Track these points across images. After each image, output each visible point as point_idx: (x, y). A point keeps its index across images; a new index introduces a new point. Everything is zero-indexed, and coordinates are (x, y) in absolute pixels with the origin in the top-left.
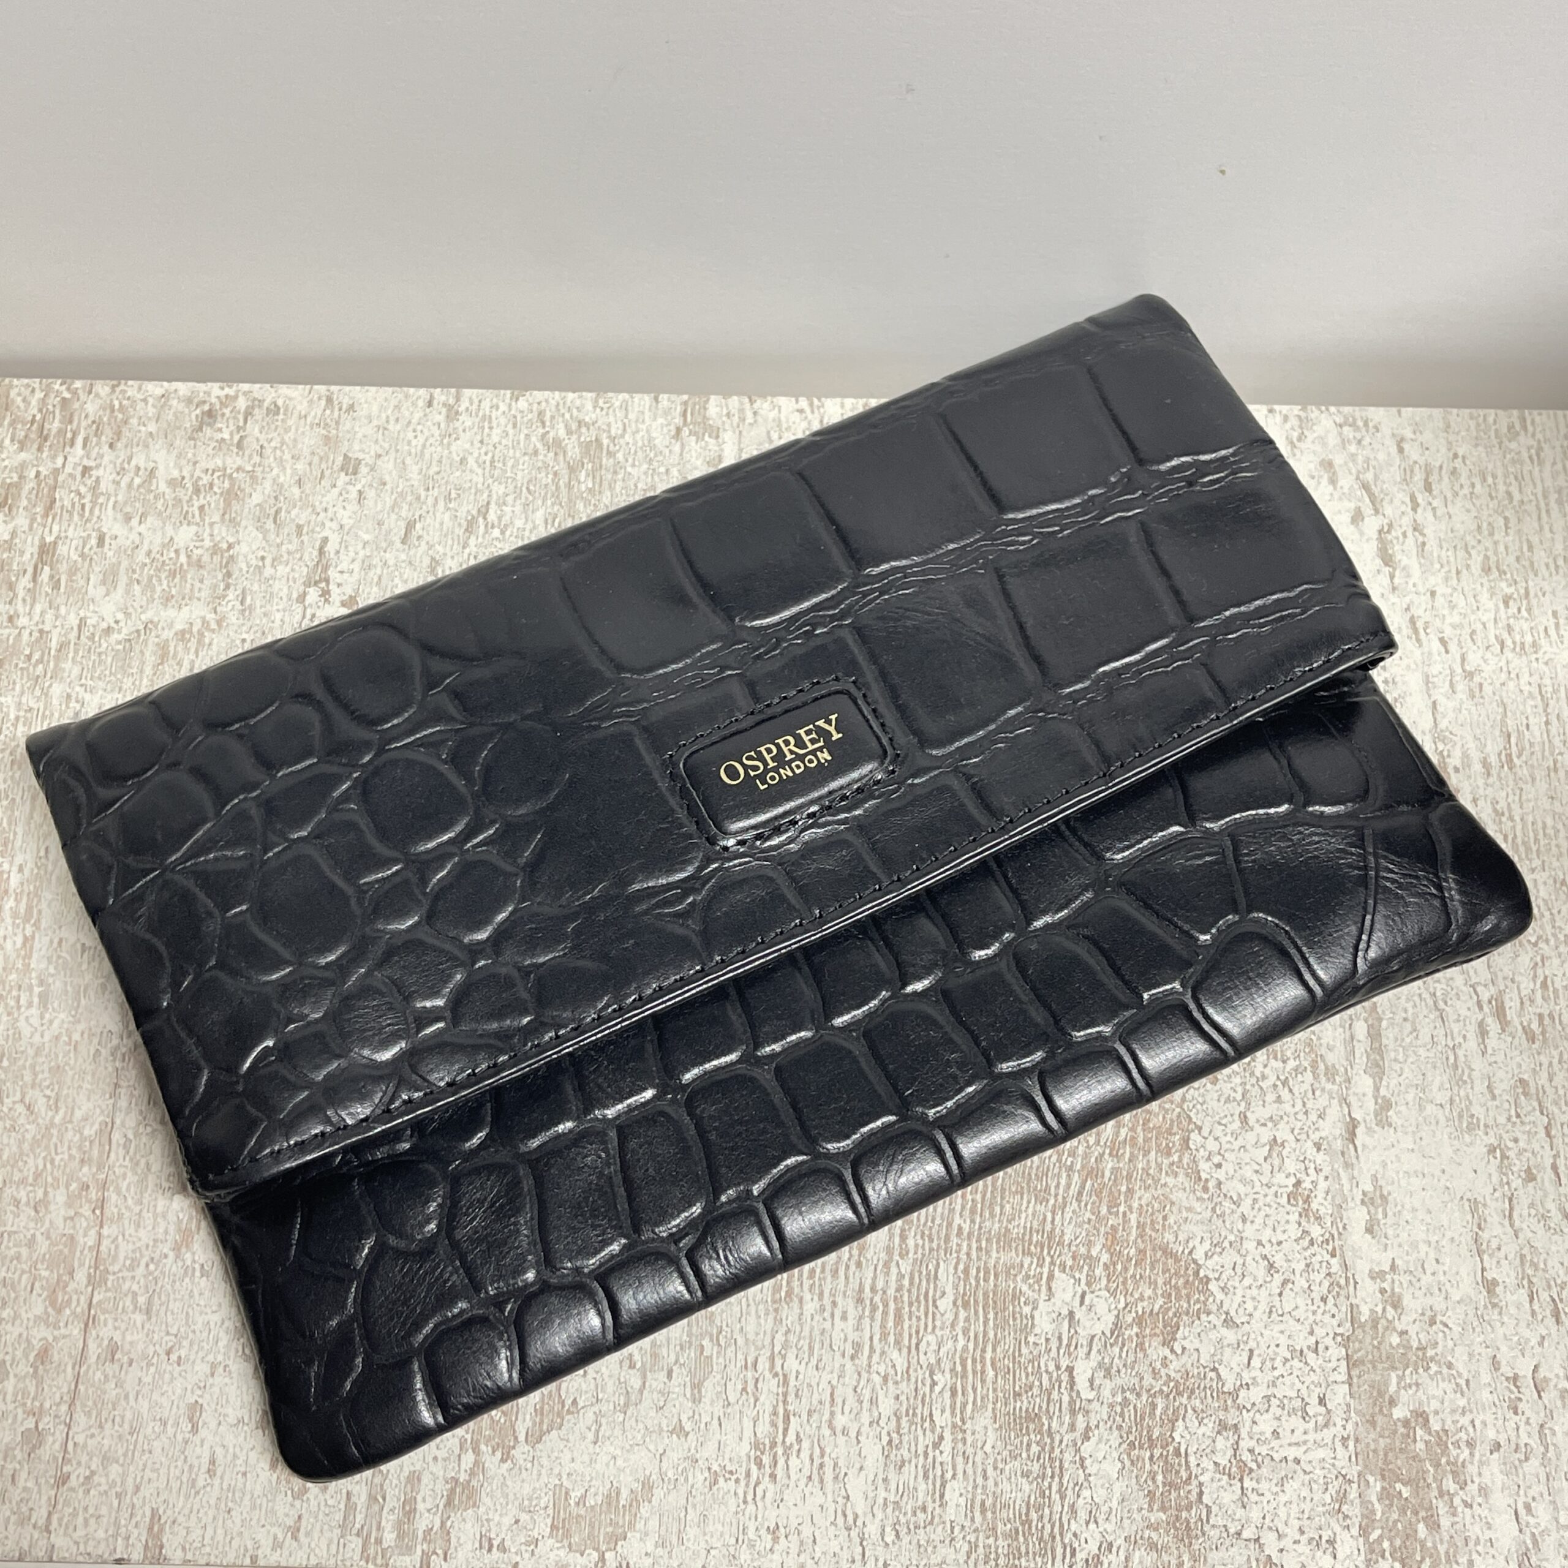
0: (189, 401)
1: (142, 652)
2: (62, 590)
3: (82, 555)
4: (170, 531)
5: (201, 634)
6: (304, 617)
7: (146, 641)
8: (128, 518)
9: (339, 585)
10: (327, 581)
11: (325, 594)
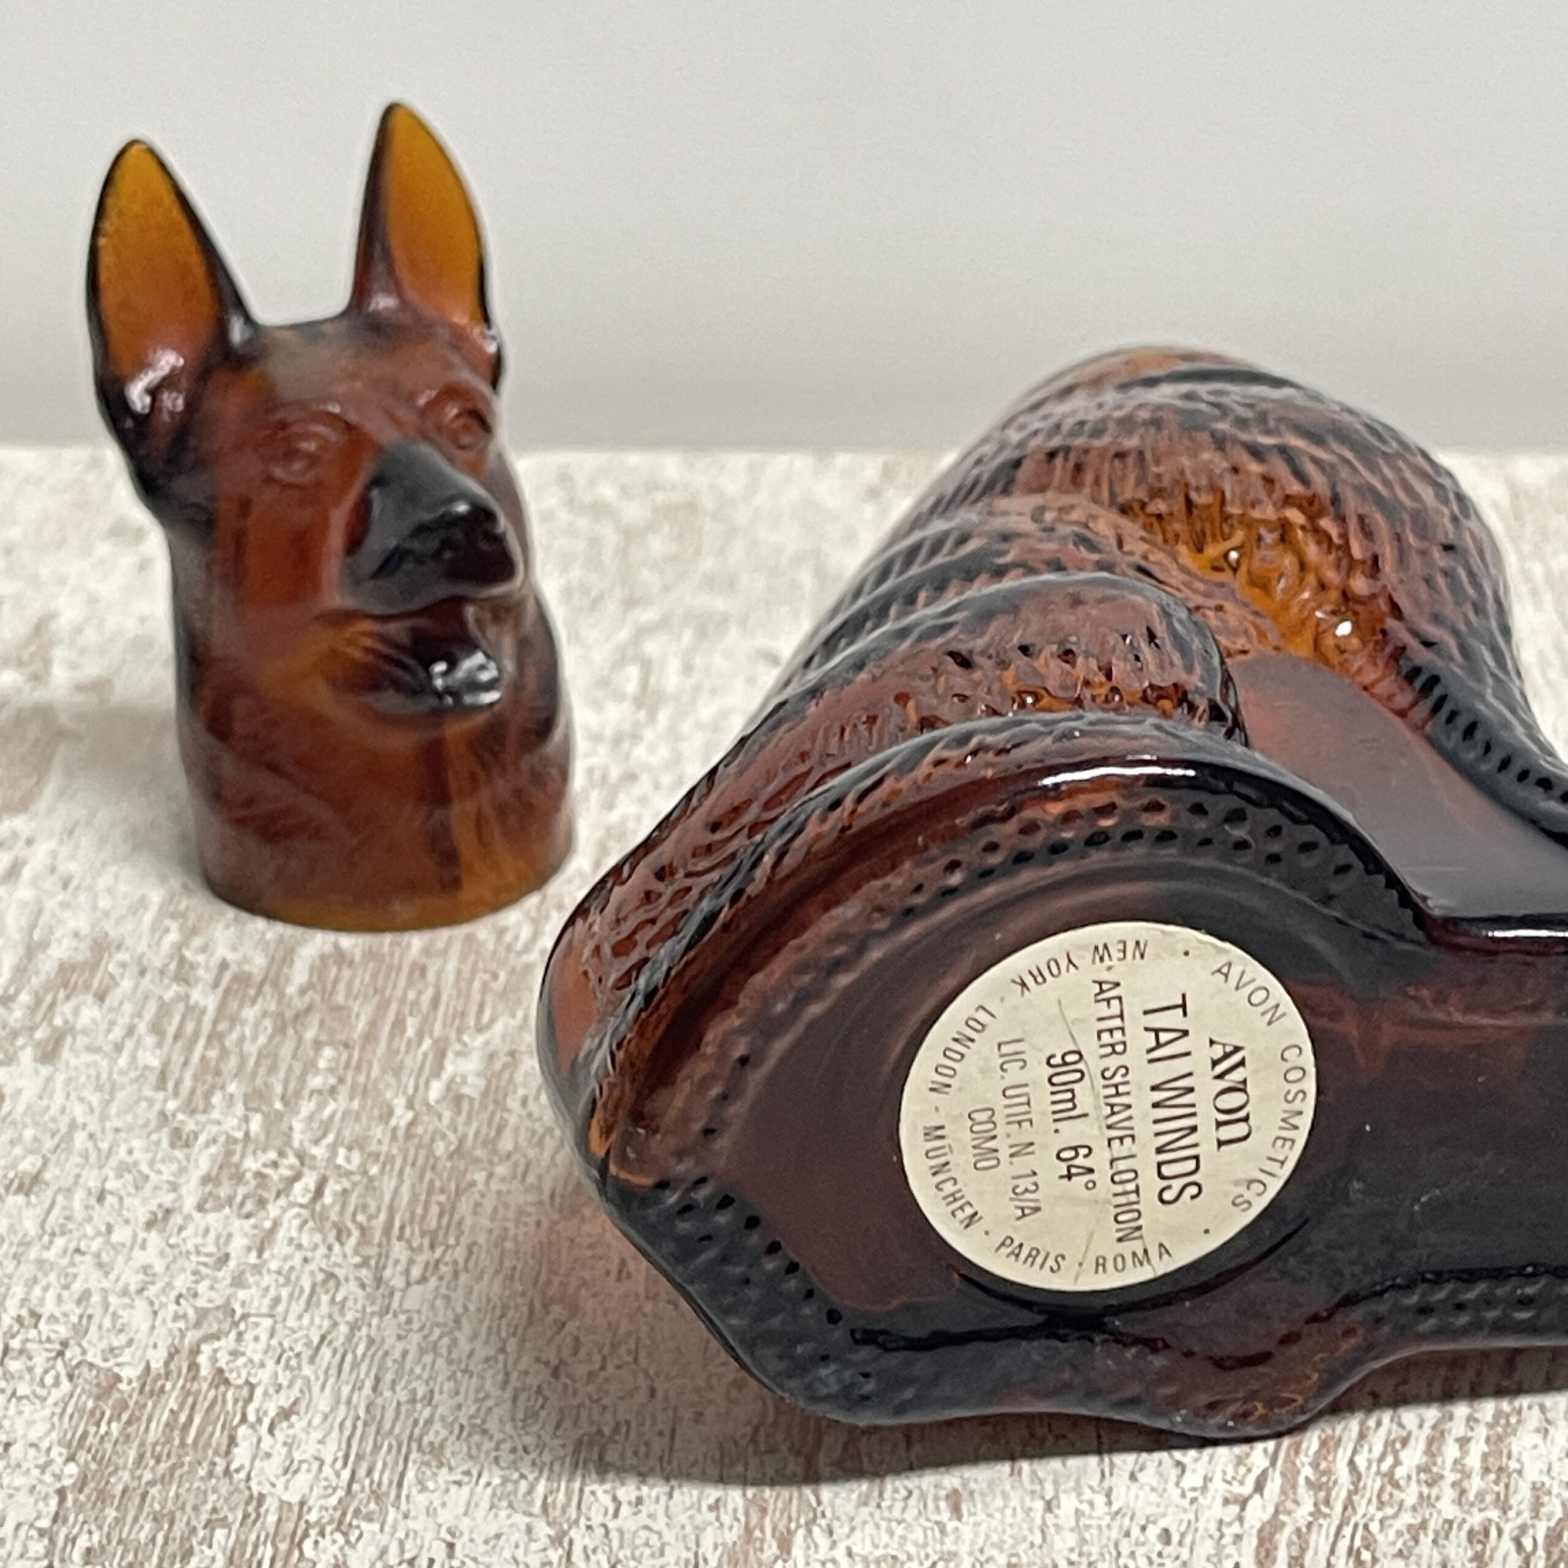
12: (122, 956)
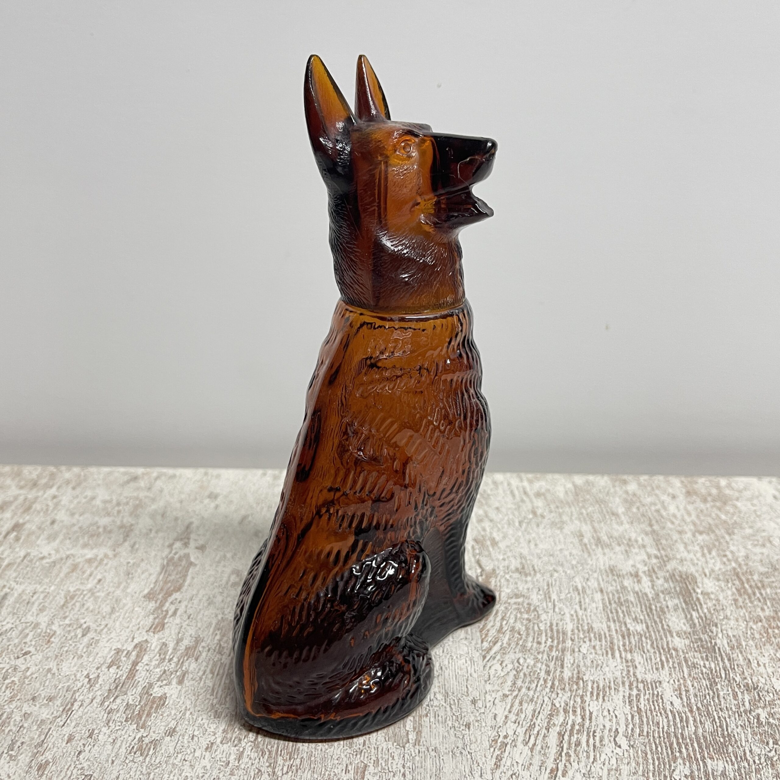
0: (125, 474)
1: (61, 567)
2: (21, 541)
3: (40, 528)
4: (97, 519)
5: (102, 560)
6: (170, 552)
7: (65, 563)
8: (73, 514)
9: (196, 540)
10: (189, 539)
11: (186, 545)
12: (203, 644)
